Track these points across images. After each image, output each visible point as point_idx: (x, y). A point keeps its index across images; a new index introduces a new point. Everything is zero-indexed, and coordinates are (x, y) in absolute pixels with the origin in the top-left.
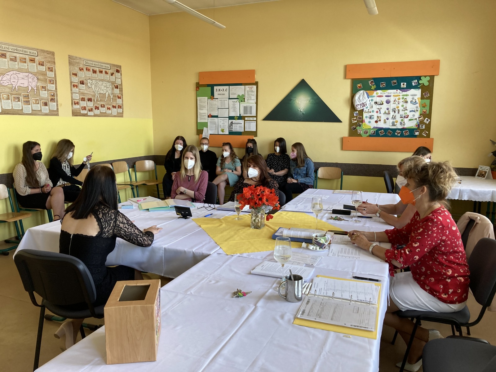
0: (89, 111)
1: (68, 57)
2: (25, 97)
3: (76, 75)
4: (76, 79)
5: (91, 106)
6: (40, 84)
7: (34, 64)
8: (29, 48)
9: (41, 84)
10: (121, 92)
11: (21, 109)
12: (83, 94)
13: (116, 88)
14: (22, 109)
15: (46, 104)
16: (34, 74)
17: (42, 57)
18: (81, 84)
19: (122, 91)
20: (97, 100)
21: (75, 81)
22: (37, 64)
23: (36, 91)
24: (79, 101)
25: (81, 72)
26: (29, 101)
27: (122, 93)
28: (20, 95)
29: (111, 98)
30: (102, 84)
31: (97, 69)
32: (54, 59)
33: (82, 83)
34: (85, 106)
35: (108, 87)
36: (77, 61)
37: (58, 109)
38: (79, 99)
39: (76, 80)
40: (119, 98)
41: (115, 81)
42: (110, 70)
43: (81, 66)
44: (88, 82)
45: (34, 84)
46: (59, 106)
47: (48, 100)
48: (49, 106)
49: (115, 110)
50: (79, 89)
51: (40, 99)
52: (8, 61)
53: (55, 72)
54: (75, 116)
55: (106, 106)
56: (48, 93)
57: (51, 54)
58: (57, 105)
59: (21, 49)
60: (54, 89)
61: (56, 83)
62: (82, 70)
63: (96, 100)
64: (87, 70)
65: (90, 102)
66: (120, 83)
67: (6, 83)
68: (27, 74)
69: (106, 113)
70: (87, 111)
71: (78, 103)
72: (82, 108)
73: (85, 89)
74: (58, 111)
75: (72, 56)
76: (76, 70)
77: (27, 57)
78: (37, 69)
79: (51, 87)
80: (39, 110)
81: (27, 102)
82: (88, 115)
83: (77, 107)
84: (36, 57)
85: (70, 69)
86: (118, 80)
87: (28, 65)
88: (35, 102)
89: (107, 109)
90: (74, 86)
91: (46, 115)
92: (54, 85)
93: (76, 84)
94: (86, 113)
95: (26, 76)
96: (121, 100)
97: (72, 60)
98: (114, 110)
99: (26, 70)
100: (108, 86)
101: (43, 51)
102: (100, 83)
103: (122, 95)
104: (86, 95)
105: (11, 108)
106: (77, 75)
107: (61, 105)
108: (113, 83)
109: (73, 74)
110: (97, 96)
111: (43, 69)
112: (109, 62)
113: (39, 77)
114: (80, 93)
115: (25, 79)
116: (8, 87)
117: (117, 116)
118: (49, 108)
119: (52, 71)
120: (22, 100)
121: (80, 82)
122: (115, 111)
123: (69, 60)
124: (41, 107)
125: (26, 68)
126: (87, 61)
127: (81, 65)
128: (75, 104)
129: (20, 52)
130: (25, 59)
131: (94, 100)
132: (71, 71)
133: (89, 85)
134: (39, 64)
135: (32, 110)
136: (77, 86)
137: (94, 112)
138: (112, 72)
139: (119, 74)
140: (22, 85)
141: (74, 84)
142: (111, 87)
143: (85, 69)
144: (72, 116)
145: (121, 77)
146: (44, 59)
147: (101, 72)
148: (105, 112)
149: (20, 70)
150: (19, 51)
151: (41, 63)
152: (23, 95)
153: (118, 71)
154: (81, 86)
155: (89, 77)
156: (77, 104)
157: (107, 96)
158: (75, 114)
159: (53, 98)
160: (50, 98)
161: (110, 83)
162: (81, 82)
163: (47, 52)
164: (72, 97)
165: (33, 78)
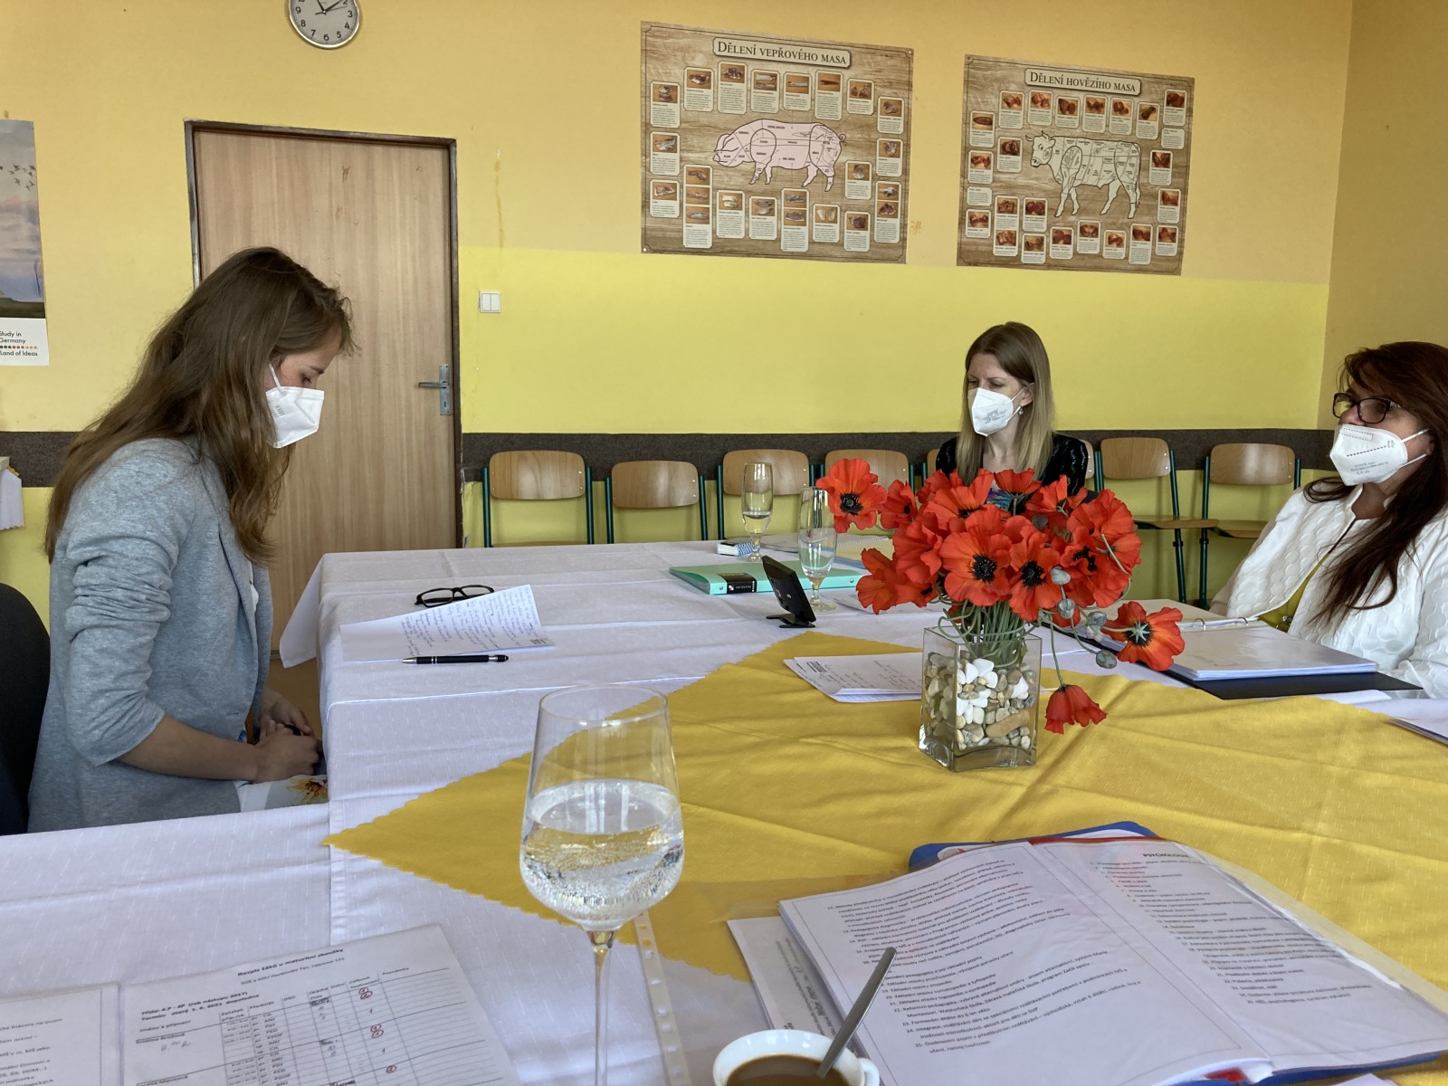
0: (1029, 246)
1: (962, 61)
2: (791, 200)
3: (987, 122)
4: (987, 136)
5: (1036, 230)
6: (848, 159)
7: (836, 94)
8: (822, 45)
9: (852, 158)
10: (1181, 180)
11: (774, 237)
12: (1010, 187)
13: (1157, 164)
14: (778, 240)
15: (861, 223)
16: (832, 126)
17: (867, 68)
18: (1007, 153)
19: (1187, 174)
20: (1068, 210)
21: (980, 145)
22: (844, 95)
23: (830, 180)
24: (992, 211)
25: (1012, 112)
26: (803, 215)
27: (1186, 183)
28: (777, 193)
29: (1133, 200)
30: (1097, 151)
31: (1081, 99)
32: (910, 72)
33: (1008, 150)
34: (1011, 229)
35: (1121, 163)
36: (999, 74)
37: (903, 240)
38: (993, 205)
39: (985, 139)
40: (1166, 200)
41: (1155, 137)
42: (1136, 100)
43: (1013, 90)
44: (1035, 147)
45: (826, 160)
46: (909, 228)
47: (870, 209)
48: (872, 230)
49: (1143, 246)
50: (996, 171)
51: (844, 208)
52: (749, 91)
53: (908, 115)
54: (969, 264)
55: (1104, 233)
56: (873, 188)
57: (899, 56)
58: (904, 226)
59: (796, 50)
60: (899, 173)
61: (907, 153)
62: (1015, 105)
63: (1061, 209)
64: (1034, 101)
65: (1034, 216)
66: (1181, 147)
67: (738, 158)
68: (806, 128)
69: (1100, 256)
70: (1020, 247)
71: (984, 220)
72: (998, 237)
73: (1018, 171)
74: (904, 247)
75: (980, 59)
76: (991, 104)
77: (813, 74)
78: (844, 108)
79: (890, 167)
80: (836, 241)
81: (798, 218)
82: (1023, 261)
83: (982, 232)
84: (844, 72)
85: (966, 103)
86: (1171, 134)
87: (813, 100)
88: (822, 217)
89: (1105, 241)
90: (975, 161)
91: (859, 258)
92: (899, 161)
93: (984, 154)
94: (1015, 254)
95: (805, 135)
96: (1177, 209)
97: (976, 74)
98: (1139, 246)
99: (803, 114)
100: (1121, 159)
101: (872, 50)
102: (1086, 149)
103: (1185, 191)
104: (1020, 191)
105: (742, 236)
106: (991, 123)
107: (918, 225)
108: (1144, 147)
109: (975, 120)
110: (1069, 195)
111: (865, 107)
112: (1139, 70)
113: (847, 135)
114: (998, 185)
115: (799, 142)
116: (740, 171)
117: (1150, 267)
118: (872, 236)
119: (896, 112)
120: (779, 211)
121: (1003, 147)
122: (1141, 251)
123: (967, 74)
124: (842, 232)
125: (807, 108)
126: (1038, 72)
127: (1013, 87)
128: (973, 222)
129: (792, 59)
130: (807, 79)
131: (1054, 211)
132: (970, 109)
133: (1038, 154)
134: (854, 93)
135: (811, 242)
136: (987, 162)
137: (1048, 253)
138: (1147, 105)
139: (1182, 112)
140: (787, 164)
141: (978, 153)
142: (1135, 161)
143: (1026, 101)
144: (958, 264)
145: (1189, 123)
146: (872, 77)
147: (1096, 107)
148: (1097, 252)
149: (785, 117)
150: (788, 54)
151: (860, 89)
152: (786, 195)
153: (1174, 101)
154: (1004, 160)
155: (1041, 129)
156: (979, 224)
157: (1112, 195)
158: (969, 256)
159: (890, 201)
160: (878, 202)
161: (1133, 148)
162: (1007, 146)
163: (887, 52)
164: (963, 199)
165: (827, 140)
